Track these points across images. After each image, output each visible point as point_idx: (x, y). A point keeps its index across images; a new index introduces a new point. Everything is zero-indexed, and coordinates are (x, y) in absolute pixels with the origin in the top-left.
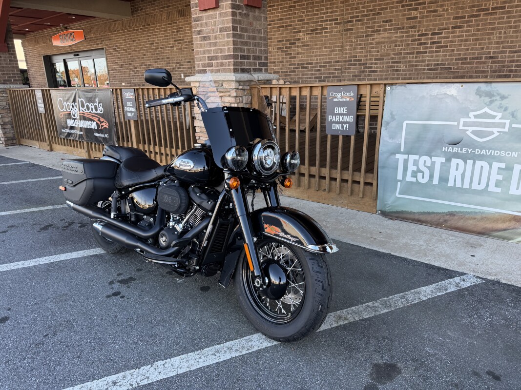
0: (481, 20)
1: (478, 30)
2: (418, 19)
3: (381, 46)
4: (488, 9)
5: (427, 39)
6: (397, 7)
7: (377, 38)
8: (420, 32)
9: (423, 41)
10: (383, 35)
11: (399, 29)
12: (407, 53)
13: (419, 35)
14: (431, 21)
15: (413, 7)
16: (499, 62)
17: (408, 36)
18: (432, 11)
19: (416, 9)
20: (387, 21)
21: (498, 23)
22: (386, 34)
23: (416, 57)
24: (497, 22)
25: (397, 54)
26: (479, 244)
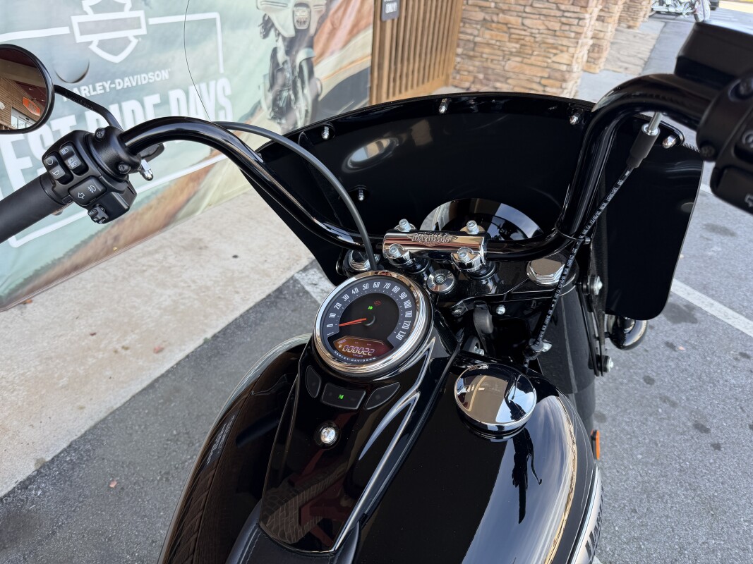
26: (194, 239)
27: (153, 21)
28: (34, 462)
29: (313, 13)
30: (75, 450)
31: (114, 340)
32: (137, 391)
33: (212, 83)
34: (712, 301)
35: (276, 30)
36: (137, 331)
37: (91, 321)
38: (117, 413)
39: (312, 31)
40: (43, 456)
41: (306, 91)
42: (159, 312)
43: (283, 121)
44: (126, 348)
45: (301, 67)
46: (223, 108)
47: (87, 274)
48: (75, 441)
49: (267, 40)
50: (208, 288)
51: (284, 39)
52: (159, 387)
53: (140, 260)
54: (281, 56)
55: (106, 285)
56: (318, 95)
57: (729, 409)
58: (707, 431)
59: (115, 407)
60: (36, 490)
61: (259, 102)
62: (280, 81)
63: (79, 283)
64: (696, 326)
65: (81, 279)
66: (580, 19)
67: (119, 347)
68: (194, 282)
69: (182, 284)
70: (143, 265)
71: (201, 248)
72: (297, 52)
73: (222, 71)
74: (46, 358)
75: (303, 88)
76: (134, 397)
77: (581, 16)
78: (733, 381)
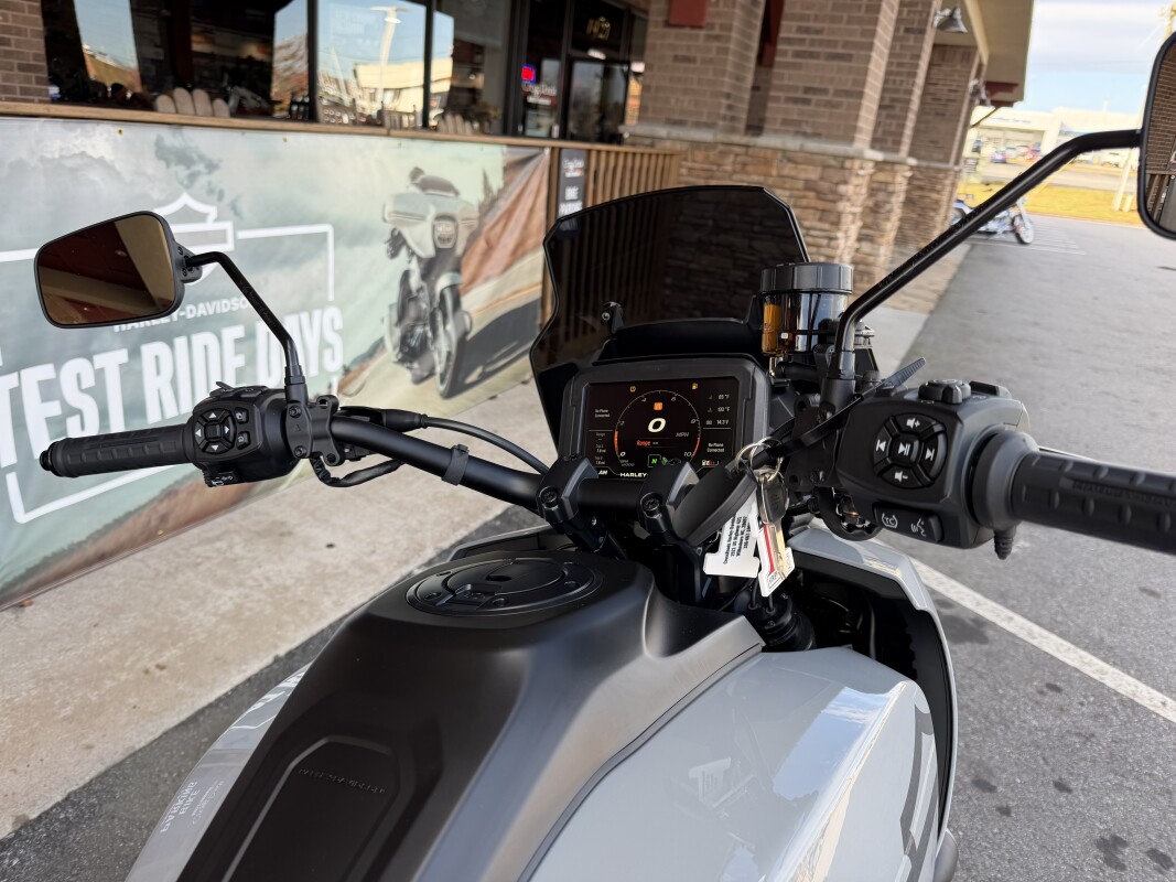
26: (274, 523)
27: (244, 235)
28: (11, 820)
29: (461, 228)
30: (73, 804)
31: (147, 655)
32: (172, 725)
33: (317, 313)
34: (1011, 614)
35: (409, 248)
36: (181, 644)
37: (114, 630)
38: (140, 755)
39: (459, 250)
40: (27, 812)
41: (450, 327)
42: (214, 619)
43: (416, 365)
44: (160, 667)
45: (442, 296)
46: (329, 346)
47: (115, 568)
48: (75, 792)
49: (396, 261)
50: (286, 588)
51: (420, 259)
52: (204, 721)
53: (194, 550)
54: (415, 281)
55: (142, 582)
56: (466, 333)
57: (1026, 760)
58: (992, 789)
59: (137, 747)
60: (11, 858)
61: (382, 340)
62: (412, 313)
63: (104, 578)
64: (985, 647)
65: (107, 574)
66: (830, 239)
67: (151, 666)
68: (268, 579)
69: (251, 582)
70: (198, 557)
71: (282, 535)
72: (438, 277)
73: (331, 297)
74: (45, 680)
75: (445, 324)
76: (166, 733)
77: (832, 235)
78: (1035, 723)
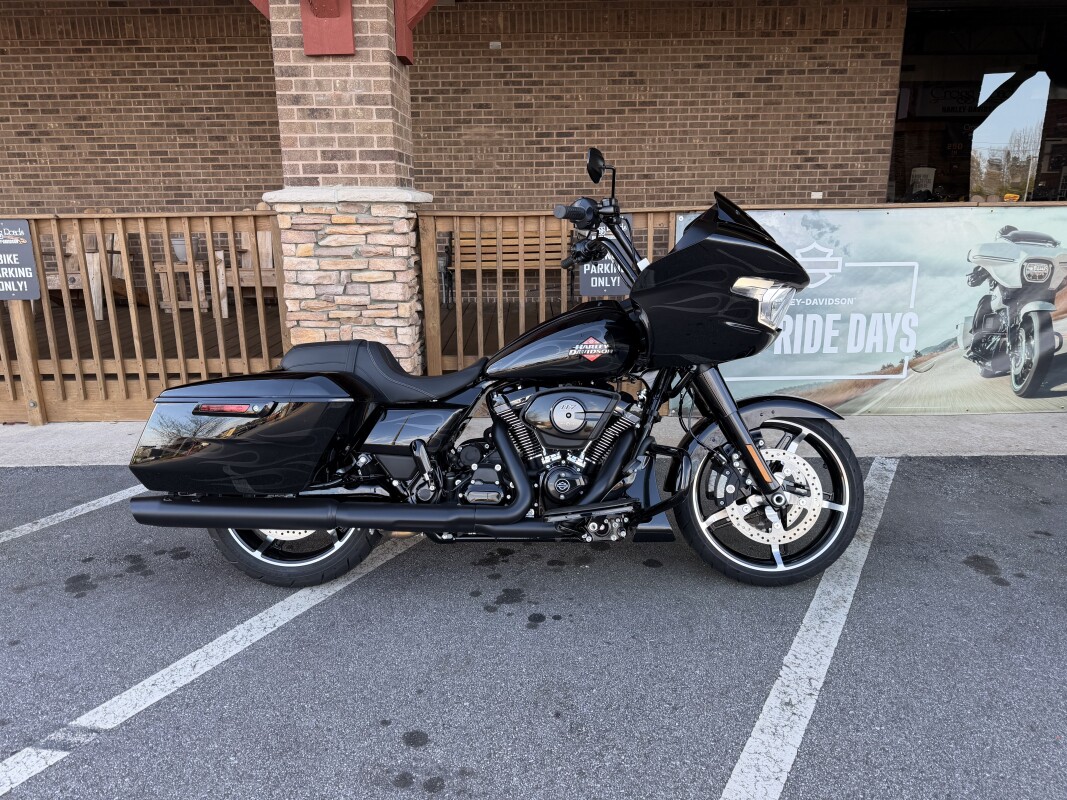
0: (627, 119)
1: (624, 134)
2: (534, 109)
3: (476, 149)
4: (634, 104)
5: (551, 142)
6: (496, 84)
7: (466, 134)
8: (539, 130)
9: (544, 145)
10: (476, 130)
11: (503, 121)
12: (522, 164)
13: (538, 135)
14: (554, 113)
15: (523, 87)
16: (655, 183)
17: (520, 135)
18: (553, 98)
19: (529, 91)
20: (481, 106)
21: (650, 126)
22: (482, 129)
23: (537, 171)
24: (647, 123)
25: (505, 165)
27: (847, 265)
29: (1058, 269)
35: (992, 280)
39: (1054, 285)
45: (1027, 318)
49: (978, 288)
51: (1004, 289)
54: (996, 304)
56: (1052, 350)
61: (955, 339)
62: (990, 324)
72: (1023, 302)
73: (912, 306)
